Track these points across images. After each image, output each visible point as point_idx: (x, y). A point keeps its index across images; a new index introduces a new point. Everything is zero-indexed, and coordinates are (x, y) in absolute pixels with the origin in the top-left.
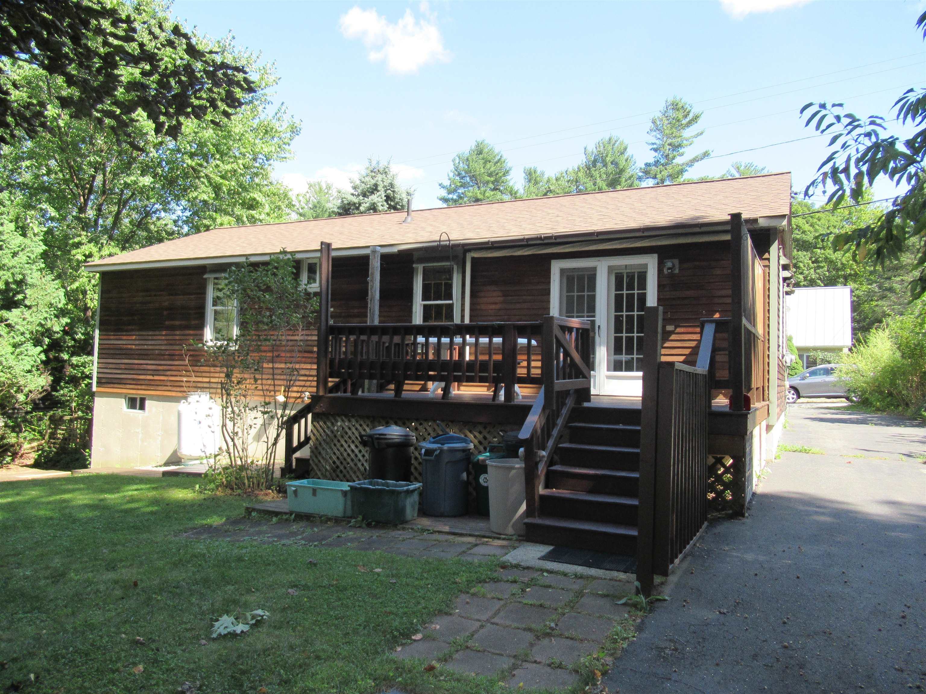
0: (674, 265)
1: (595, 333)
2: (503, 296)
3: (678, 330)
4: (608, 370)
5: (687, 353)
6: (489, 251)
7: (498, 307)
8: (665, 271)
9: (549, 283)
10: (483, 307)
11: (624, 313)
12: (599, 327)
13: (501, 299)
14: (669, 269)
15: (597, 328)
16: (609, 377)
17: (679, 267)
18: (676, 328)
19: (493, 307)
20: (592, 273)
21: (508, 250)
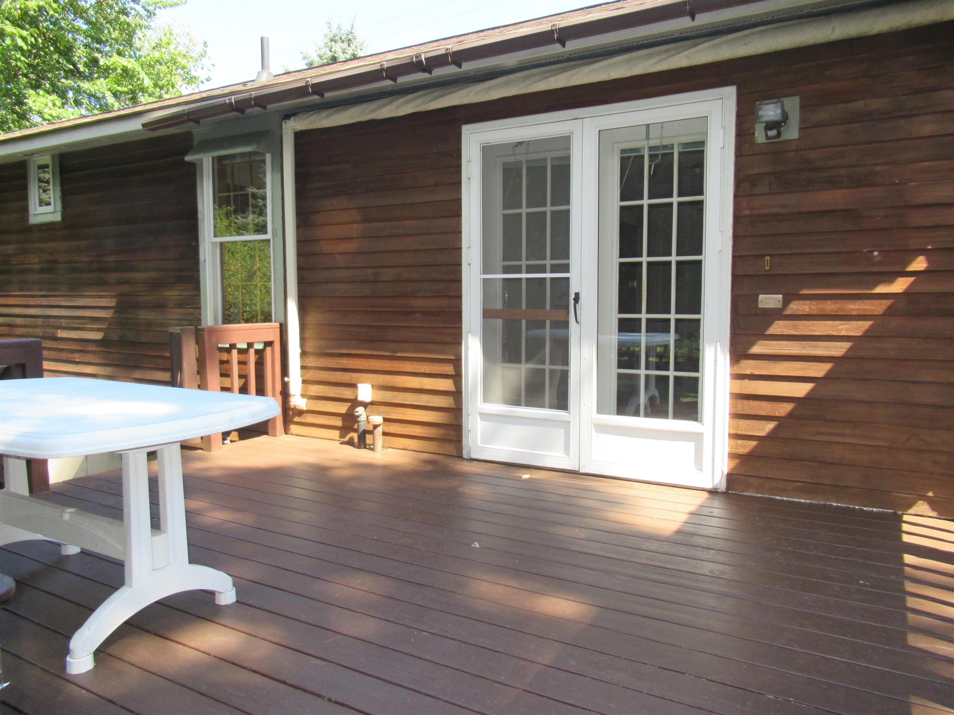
0: (785, 117)
1: (568, 313)
2: (364, 221)
3: (795, 307)
4: (600, 410)
5: (820, 374)
6: (324, 114)
7: (352, 246)
8: (760, 136)
9: (458, 184)
10: (326, 248)
11: (645, 259)
12: (577, 295)
13: (356, 229)
14: (770, 126)
15: (572, 302)
16: (601, 428)
17: (802, 120)
18: (786, 302)
19: (342, 247)
20: (560, 154)
21: (363, 106)
